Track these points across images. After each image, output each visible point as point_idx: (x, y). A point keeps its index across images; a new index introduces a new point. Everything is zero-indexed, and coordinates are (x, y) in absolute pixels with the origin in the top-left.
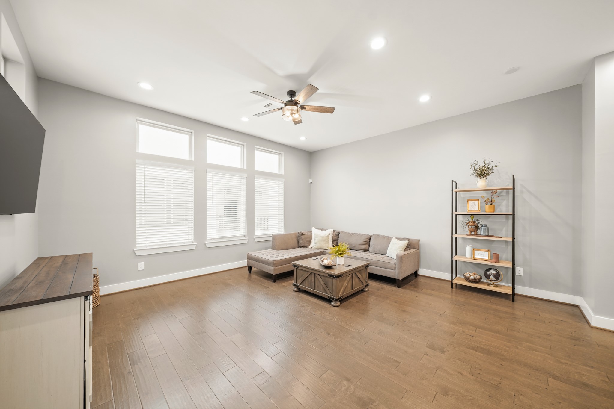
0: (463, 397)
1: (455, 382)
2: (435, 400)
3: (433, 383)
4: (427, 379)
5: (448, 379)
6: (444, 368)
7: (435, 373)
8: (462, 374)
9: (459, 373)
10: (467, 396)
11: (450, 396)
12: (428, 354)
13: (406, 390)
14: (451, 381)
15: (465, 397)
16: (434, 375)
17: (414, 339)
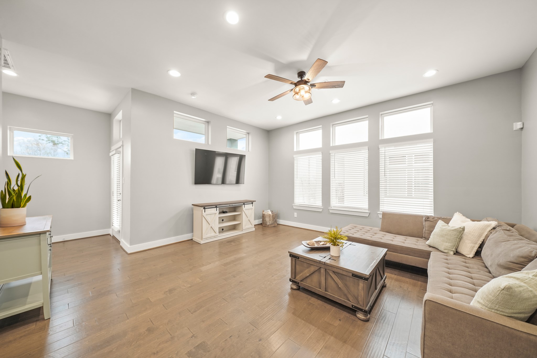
0: (138, 339)
1: (152, 342)
2: (150, 321)
3: (162, 326)
4: (168, 324)
5: (158, 338)
6: (169, 342)
7: (169, 333)
8: (154, 353)
9: (157, 352)
10: (136, 342)
11: (145, 331)
12: (193, 338)
13: (167, 309)
14: (155, 340)
15: (137, 340)
16: (168, 331)
17: (220, 335)
